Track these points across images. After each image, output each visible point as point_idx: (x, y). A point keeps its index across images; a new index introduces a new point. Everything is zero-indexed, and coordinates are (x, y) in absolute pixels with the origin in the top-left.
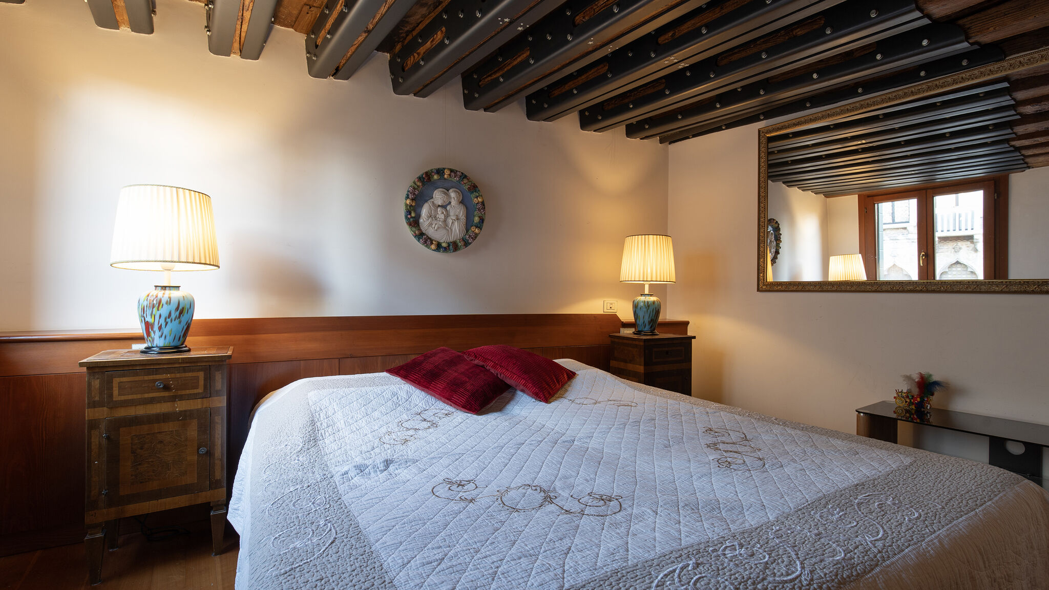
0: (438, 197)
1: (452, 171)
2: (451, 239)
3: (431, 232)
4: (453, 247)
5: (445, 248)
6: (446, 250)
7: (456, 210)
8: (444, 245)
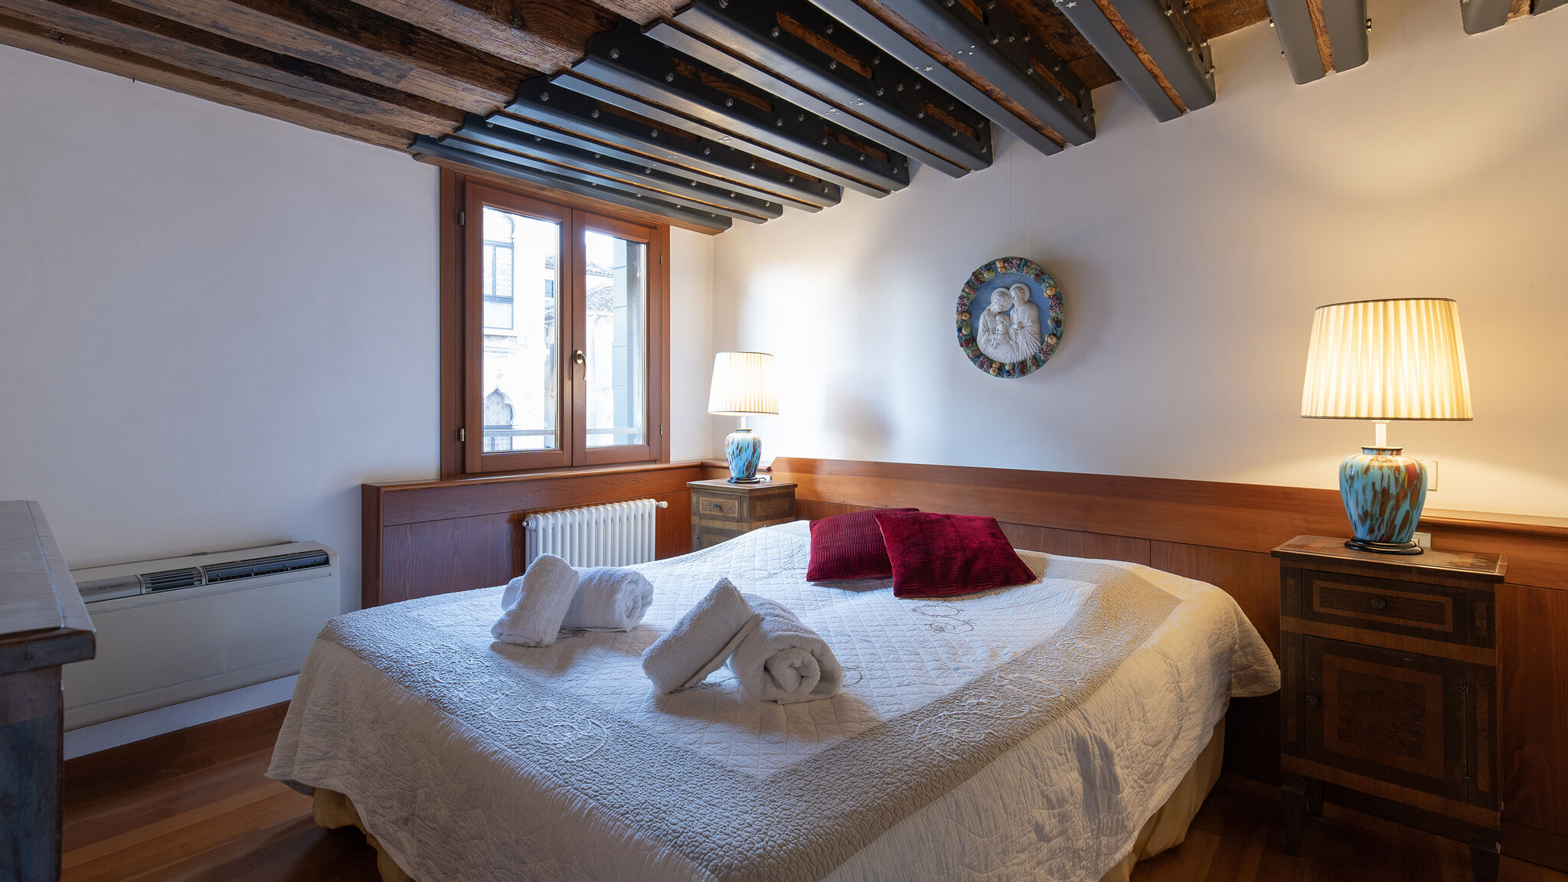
0: (996, 303)
1: (1005, 260)
2: (1019, 358)
3: (990, 351)
4: (1021, 369)
5: (1008, 372)
6: (1009, 374)
7: (1021, 315)
8: (1007, 368)
